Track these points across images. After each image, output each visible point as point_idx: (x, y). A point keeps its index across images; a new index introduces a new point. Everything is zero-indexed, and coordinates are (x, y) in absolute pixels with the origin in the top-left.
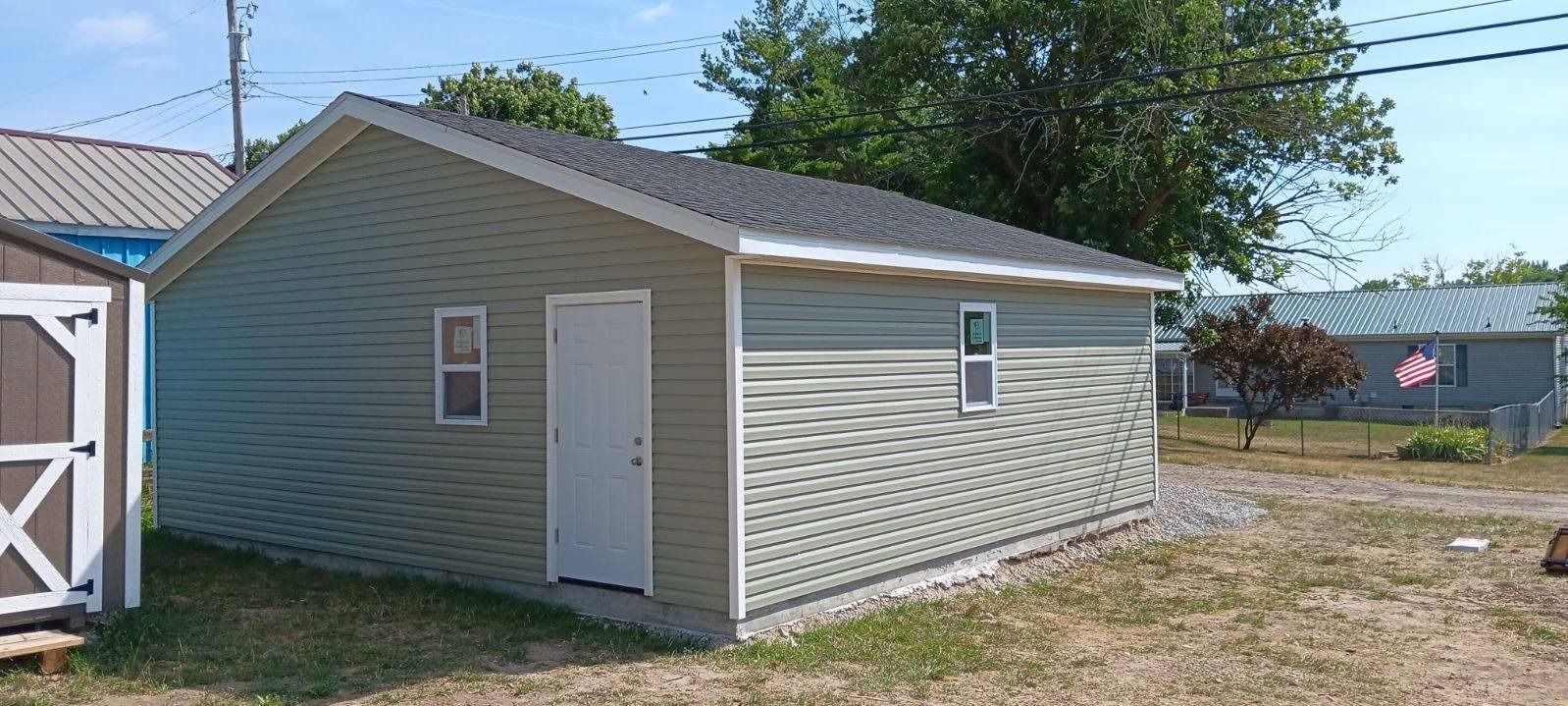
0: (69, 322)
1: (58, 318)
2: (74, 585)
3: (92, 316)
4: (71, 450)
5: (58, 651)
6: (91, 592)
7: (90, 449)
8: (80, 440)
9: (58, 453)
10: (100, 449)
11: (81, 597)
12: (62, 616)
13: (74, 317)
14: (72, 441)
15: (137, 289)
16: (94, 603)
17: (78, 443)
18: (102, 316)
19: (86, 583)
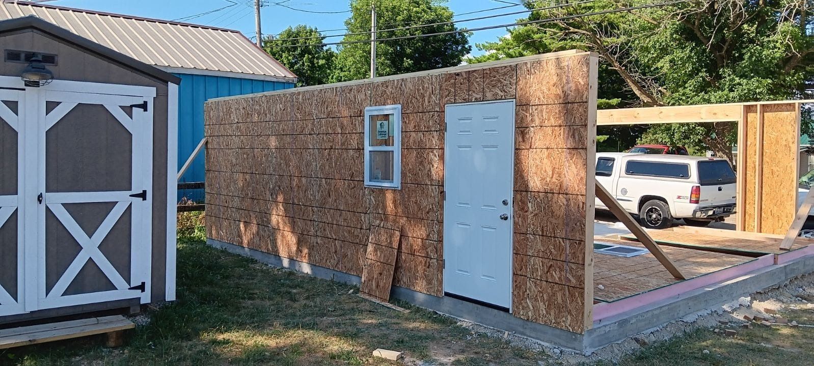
0: (128, 110)
1: (120, 106)
2: (132, 286)
3: (144, 106)
4: (130, 196)
5: (117, 332)
6: (143, 290)
7: (143, 195)
8: (136, 190)
9: (121, 198)
10: (149, 195)
11: (137, 294)
12: (124, 305)
13: (132, 106)
14: (131, 190)
15: (173, 88)
16: (146, 298)
17: (134, 192)
18: (150, 106)
19: (141, 284)
